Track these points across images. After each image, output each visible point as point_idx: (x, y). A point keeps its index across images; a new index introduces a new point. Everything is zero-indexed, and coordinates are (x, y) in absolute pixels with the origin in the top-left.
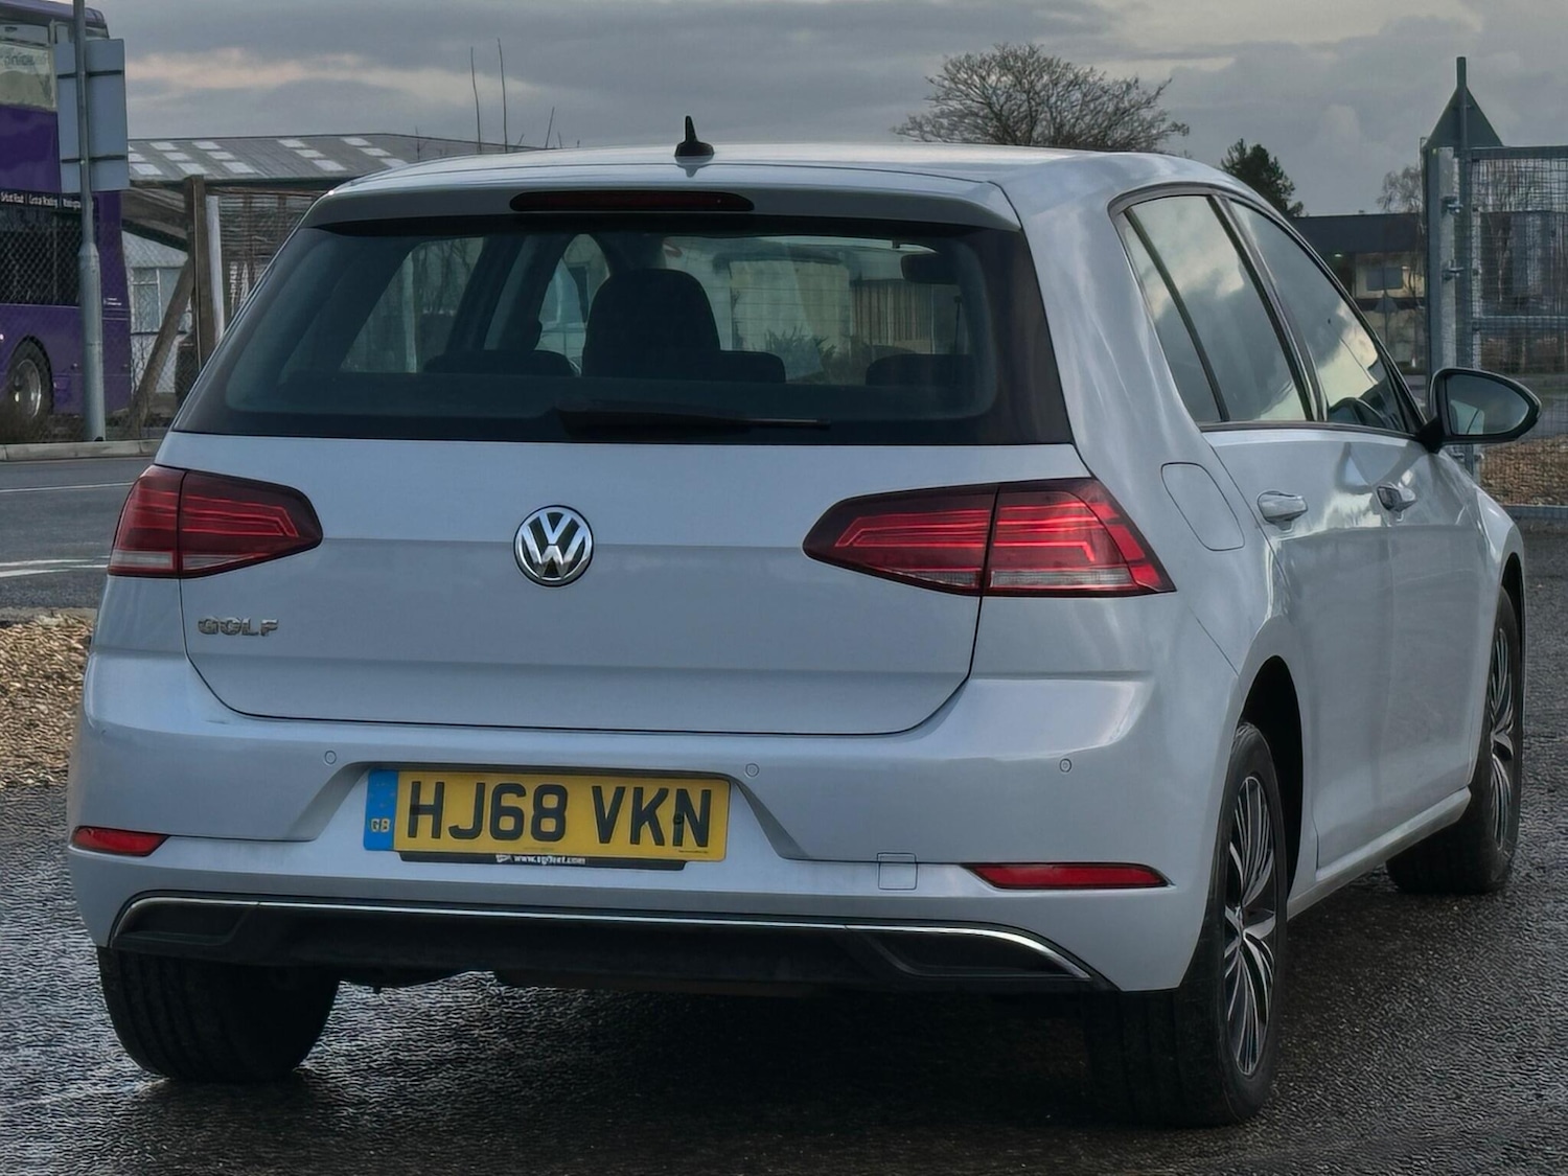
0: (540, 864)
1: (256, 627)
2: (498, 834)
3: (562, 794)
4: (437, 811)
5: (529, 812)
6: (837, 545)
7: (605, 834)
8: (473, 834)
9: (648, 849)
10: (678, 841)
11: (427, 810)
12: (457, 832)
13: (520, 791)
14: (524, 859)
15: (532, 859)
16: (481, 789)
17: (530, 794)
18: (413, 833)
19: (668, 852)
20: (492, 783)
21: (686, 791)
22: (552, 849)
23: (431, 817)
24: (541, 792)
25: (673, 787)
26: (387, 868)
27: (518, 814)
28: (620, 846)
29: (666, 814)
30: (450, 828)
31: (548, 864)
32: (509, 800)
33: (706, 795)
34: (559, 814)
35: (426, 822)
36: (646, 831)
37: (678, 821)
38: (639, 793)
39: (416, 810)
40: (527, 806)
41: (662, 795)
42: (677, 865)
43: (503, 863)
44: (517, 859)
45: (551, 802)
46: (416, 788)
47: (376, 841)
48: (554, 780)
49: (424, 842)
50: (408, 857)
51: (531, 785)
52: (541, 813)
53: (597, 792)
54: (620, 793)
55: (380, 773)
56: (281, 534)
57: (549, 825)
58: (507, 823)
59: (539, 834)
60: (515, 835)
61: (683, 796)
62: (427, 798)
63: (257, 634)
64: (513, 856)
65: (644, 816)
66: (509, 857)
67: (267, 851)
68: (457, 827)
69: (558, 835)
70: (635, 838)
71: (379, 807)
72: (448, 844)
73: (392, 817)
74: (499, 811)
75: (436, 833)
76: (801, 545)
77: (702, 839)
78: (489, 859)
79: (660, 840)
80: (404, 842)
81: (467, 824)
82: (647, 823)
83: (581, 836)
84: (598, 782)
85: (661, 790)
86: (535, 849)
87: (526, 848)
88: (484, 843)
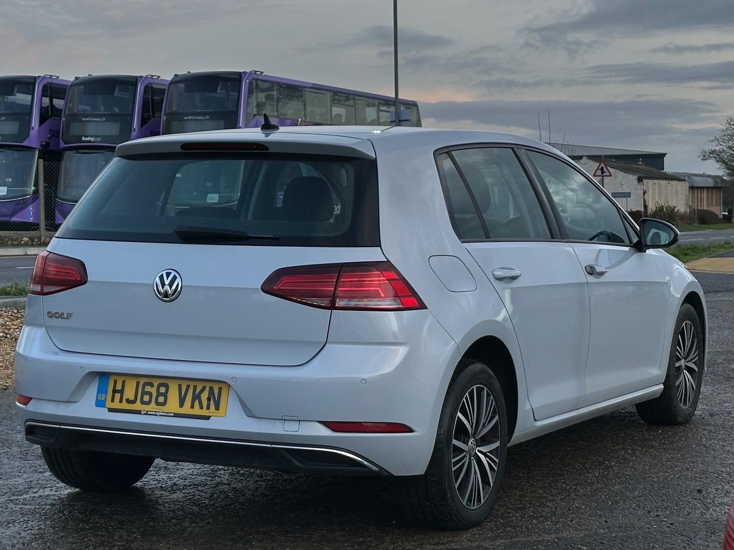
0: (157, 415)
1: (65, 315)
2: (143, 402)
3: (167, 386)
4: (121, 392)
5: (155, 394)
6: (274, 288)
7: (181, 405)
8: (134, 402)
9: (197, 411)
10: (208, 408)
11: (118, 391)
12: (128, 401)
13: (152, 385)
14: (151, 413)
15: (154, 413)
16: (138, 383)
17: (156, 385)
18: (113, 401)
19: (204, 412)
20: (142, 381)
21: (212, 387)
22: (161, 409)
23: (120, 394)
24: (159, 386)
25: (208, 385)
26: (103, 414)
27: (150, 394)
28: (187, 409)
29: (204, 396)
30: (126, 399)
31: (160, 415)
32: (148, 389)
33: (220, 389)
34: (165, 395)
35: (118, 396)
36: (197, 403)
37: (209, 399)
38: (195, 387)
39: (115, 391)
40: (154, 391)
41: (204, 388)
42: (208, 418)
43: (144, 414)
44: (149, 413)
45: (162, 390)
46: (115, 382)
47: (100, 404)
48: (164, 381)
49: (116, 405)
50: (111, 410)
51: (156, 383)
52: (159, 394)
53: (180, 386)
54: (188, 387)
55: (103, 376)
56: (74, 279)
57: (161, 399)
58: (146, 398)
59: (158, 403)
60: (149, 403)
61: (211, 390)
62: (119, 387)
63: (65, 318)
64: (147, 411)
65: (196, 397)
66: (145, 412)
67: (62, 406)
68: (128, 399)
69: (164, 403)
70: (192, 407)
71: (102, 390)
72: (125, 406)
73: (106, 394)
74: (144, 393)
75: (121, 401)
76: (260, 288)
77: (217, 408)
78: (138, 412)
79: (201, 407)
80: (109, 404)
81: (132, 398)
82: (197, 400)
83: (173, 404)
84: (180, 382)
85: (203, 386)
86: (155, 409)
87: (152, 409)
88: (138, 406)
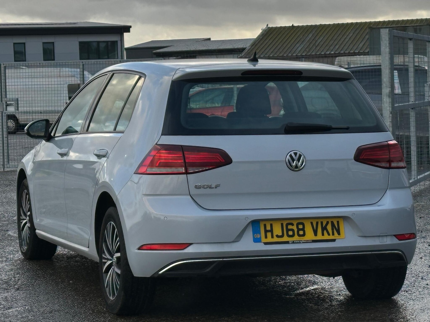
0: (301, 243)
1: (213, 186)
2: (289, 236)
3: (303, 224)
4: (271, 231)
5: (296, 230)
6: (360, 158)
7: (316, 234)
8: (282, 236)
9: (326, 237)
10: (333, 234)
11: (268, 231)
12: (278, 236)
13: (292, 225)
14: (296, 242)
15: (298, 242)
16: (282, 225)
18: (266, 237)
19: (331, 237)
20: (285, 223)
21: (333, 221)
22: (303, 239)
23: (270, 233)
24: (298, 225)
25: (330, 221)
26: (260, 247)
27: (293, 230)
28: (320, 237)
29: (329, 227)
30: (276, 235)
31: (303, 243)
32: (290, 227)
33: (338, 222)
34: (303, 229)
35: (269, 234)
36: (325, 232)
37: (333, 230)
38: (322, 223)
39: (266, 231)
40: (295, 228)
41: (328, 223)
42: (334, 240)
44: (294, 242)
45: (301, 227)
46: (265, 226)
47: (257, 240)
48: (301, 221)
49: (269, 239)
50: (266, 244)
51: (295, 223)
52: (299, 230)
53: (312, 223)
54: (317, 223)
55: (255, 223)
56: (219, 161)
57: (301, 233)
58: (291, 233)
59: (299, 235)
60: (293, 236)
61: (332, 223)
62: (268, 228)
63: (213, 188)
64: (293, 241)
66: (292, 242)
67: (229, 245)
69: (304, 235)
70: (323, 235)
71: (256, 231)
72: (276, 239)
73: (260, 234)
74: (288, 230)
75: (272, 237)
76: (353, 158)
77: (339, 234)
78: (287, 243)
79: (329, 234)
80: (264, 240)
81: (280, 234)
82: (325, 230)
83: (310, 235)
84: (312, 221)
85: (327, 222)
86: (299, 239)
87: (296, 239)
88: (285, 239)
